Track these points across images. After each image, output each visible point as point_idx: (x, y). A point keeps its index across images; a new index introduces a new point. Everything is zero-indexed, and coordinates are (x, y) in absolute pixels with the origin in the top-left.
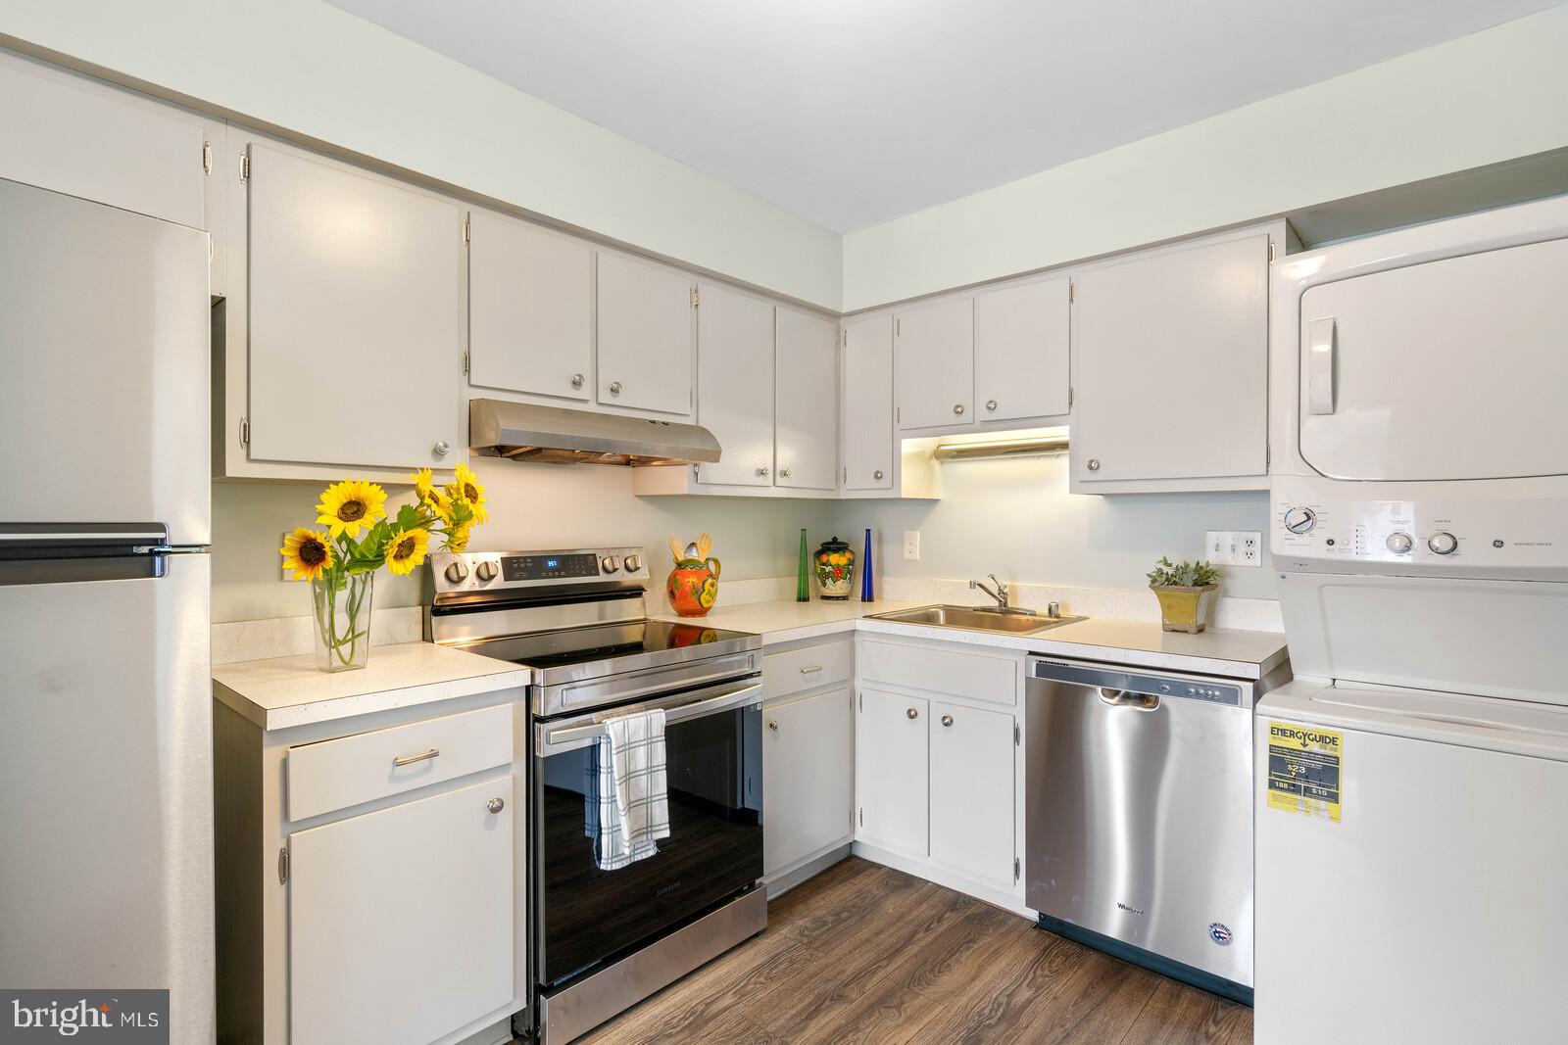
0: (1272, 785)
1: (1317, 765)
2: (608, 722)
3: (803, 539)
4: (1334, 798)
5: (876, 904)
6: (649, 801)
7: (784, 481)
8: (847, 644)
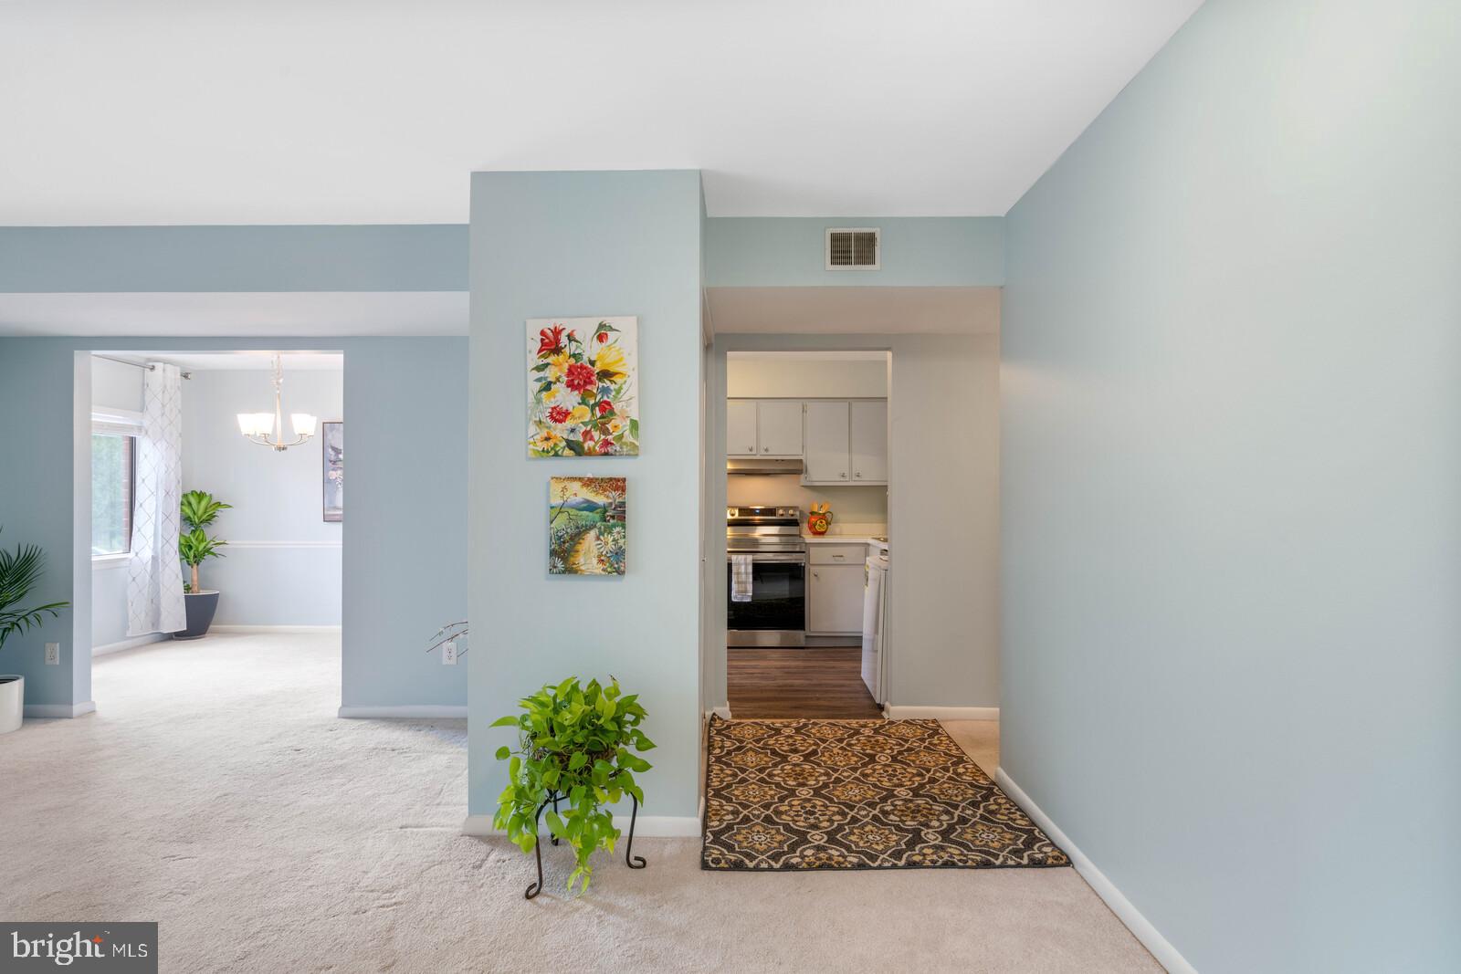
6: (745, 583)
7: (857, 479)
8: (863, 548)
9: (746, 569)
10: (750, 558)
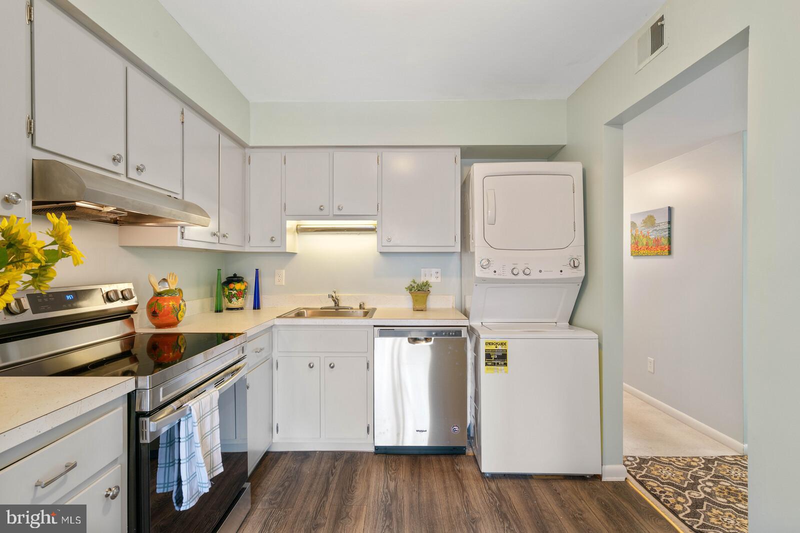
0: (486, 364)
1: (500, 354)
2: (190, 403)
3: (219, 275)
4: (506, 364)
5: (298, 472)
7: (224, 241)
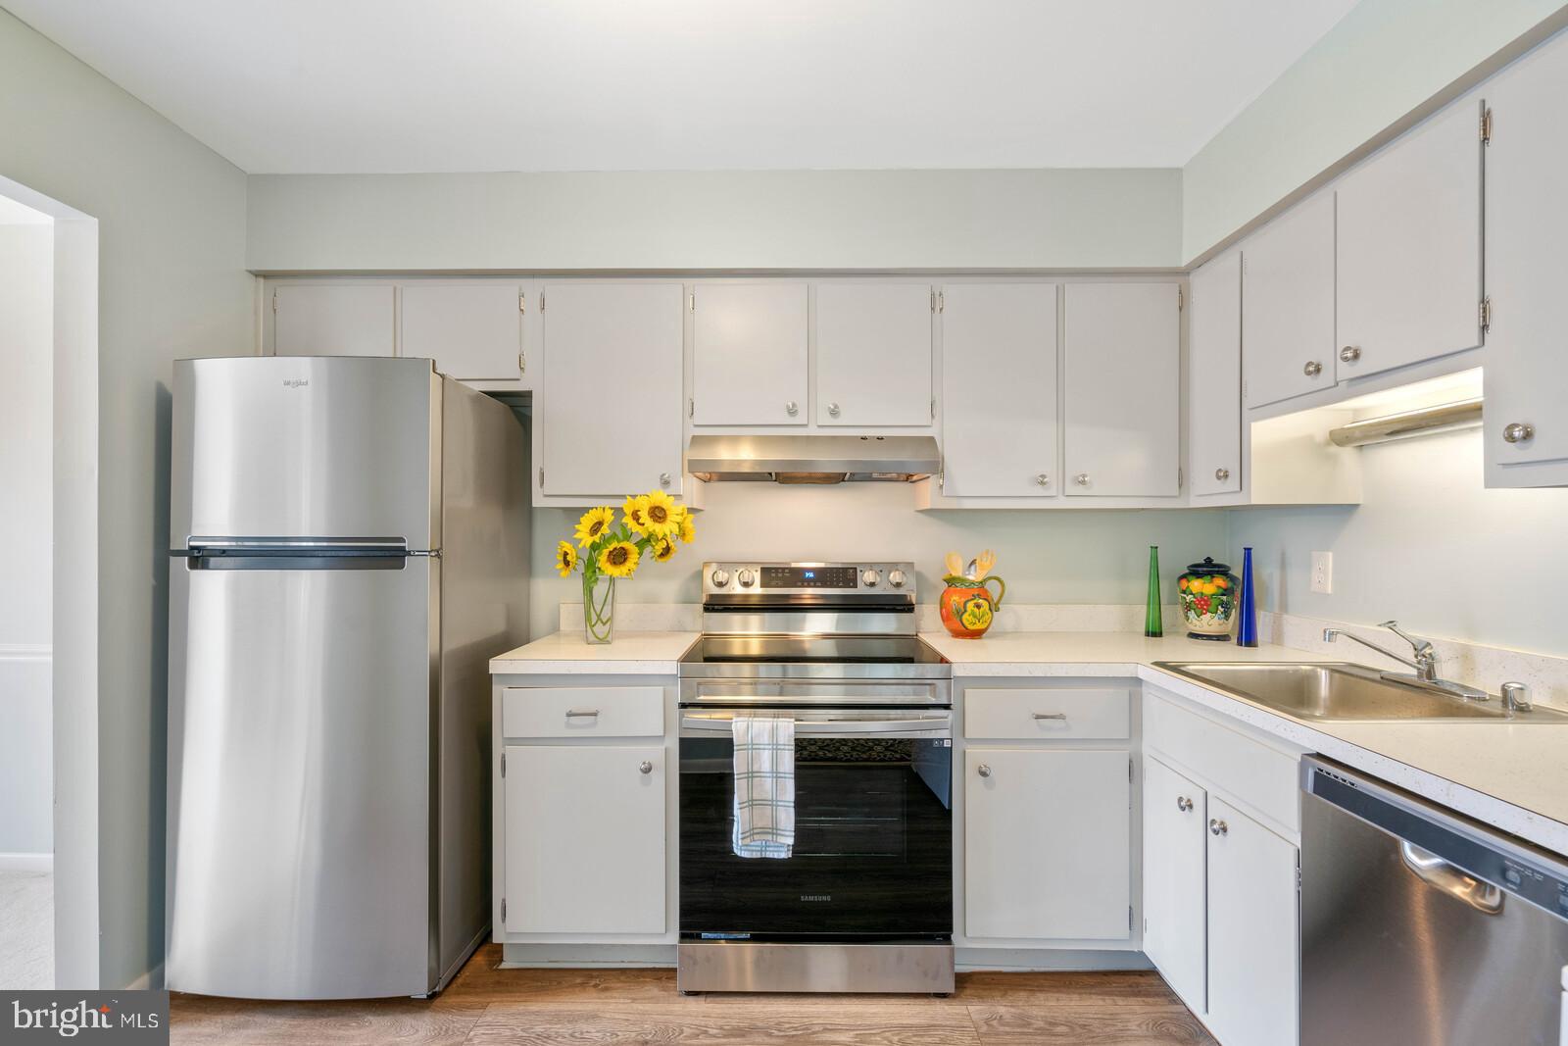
3: (1155, 559)
6: (773, 804)
7: (1080, 490)
8: (1123, 693)
9: (775, 761)
10: (786, 727)
